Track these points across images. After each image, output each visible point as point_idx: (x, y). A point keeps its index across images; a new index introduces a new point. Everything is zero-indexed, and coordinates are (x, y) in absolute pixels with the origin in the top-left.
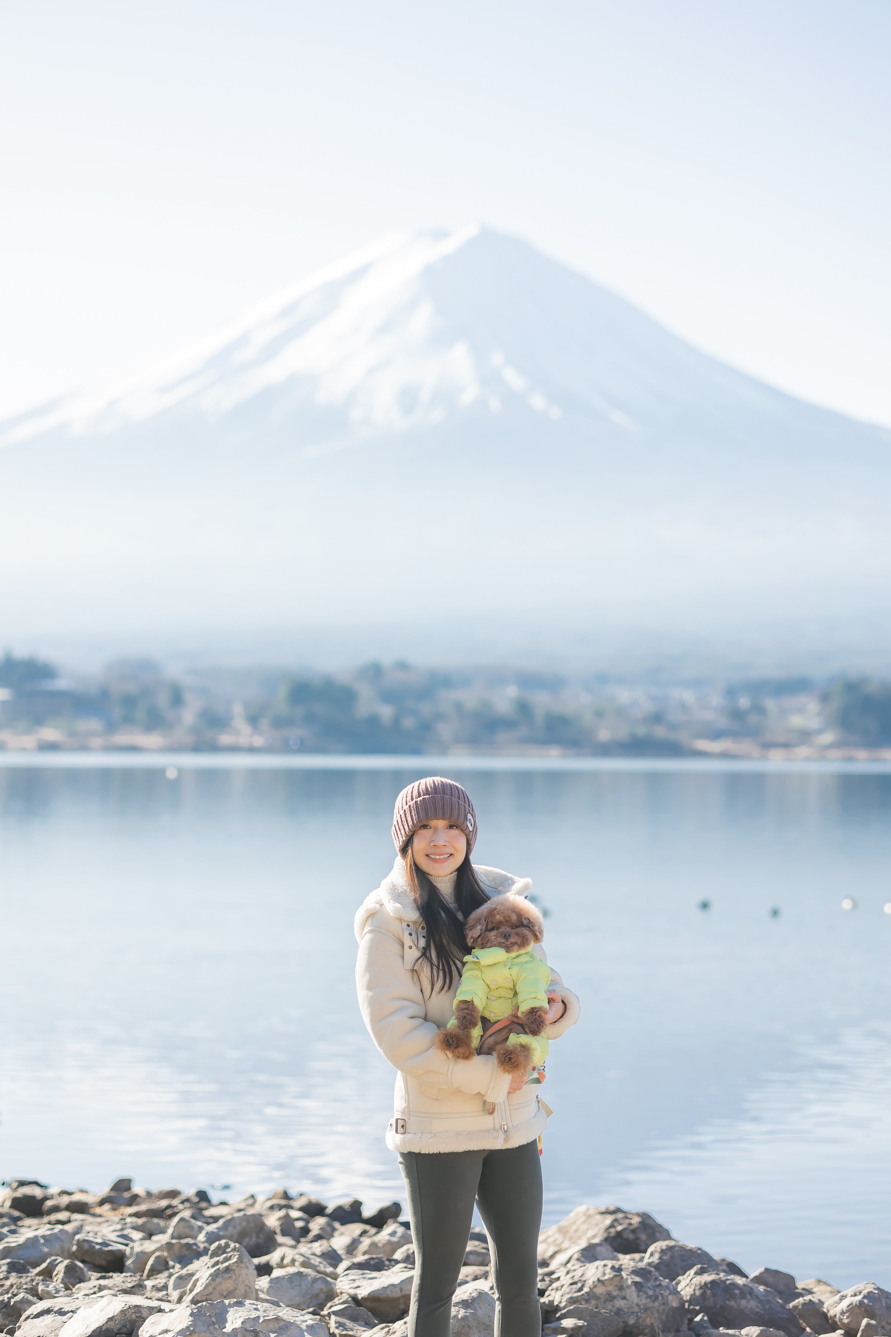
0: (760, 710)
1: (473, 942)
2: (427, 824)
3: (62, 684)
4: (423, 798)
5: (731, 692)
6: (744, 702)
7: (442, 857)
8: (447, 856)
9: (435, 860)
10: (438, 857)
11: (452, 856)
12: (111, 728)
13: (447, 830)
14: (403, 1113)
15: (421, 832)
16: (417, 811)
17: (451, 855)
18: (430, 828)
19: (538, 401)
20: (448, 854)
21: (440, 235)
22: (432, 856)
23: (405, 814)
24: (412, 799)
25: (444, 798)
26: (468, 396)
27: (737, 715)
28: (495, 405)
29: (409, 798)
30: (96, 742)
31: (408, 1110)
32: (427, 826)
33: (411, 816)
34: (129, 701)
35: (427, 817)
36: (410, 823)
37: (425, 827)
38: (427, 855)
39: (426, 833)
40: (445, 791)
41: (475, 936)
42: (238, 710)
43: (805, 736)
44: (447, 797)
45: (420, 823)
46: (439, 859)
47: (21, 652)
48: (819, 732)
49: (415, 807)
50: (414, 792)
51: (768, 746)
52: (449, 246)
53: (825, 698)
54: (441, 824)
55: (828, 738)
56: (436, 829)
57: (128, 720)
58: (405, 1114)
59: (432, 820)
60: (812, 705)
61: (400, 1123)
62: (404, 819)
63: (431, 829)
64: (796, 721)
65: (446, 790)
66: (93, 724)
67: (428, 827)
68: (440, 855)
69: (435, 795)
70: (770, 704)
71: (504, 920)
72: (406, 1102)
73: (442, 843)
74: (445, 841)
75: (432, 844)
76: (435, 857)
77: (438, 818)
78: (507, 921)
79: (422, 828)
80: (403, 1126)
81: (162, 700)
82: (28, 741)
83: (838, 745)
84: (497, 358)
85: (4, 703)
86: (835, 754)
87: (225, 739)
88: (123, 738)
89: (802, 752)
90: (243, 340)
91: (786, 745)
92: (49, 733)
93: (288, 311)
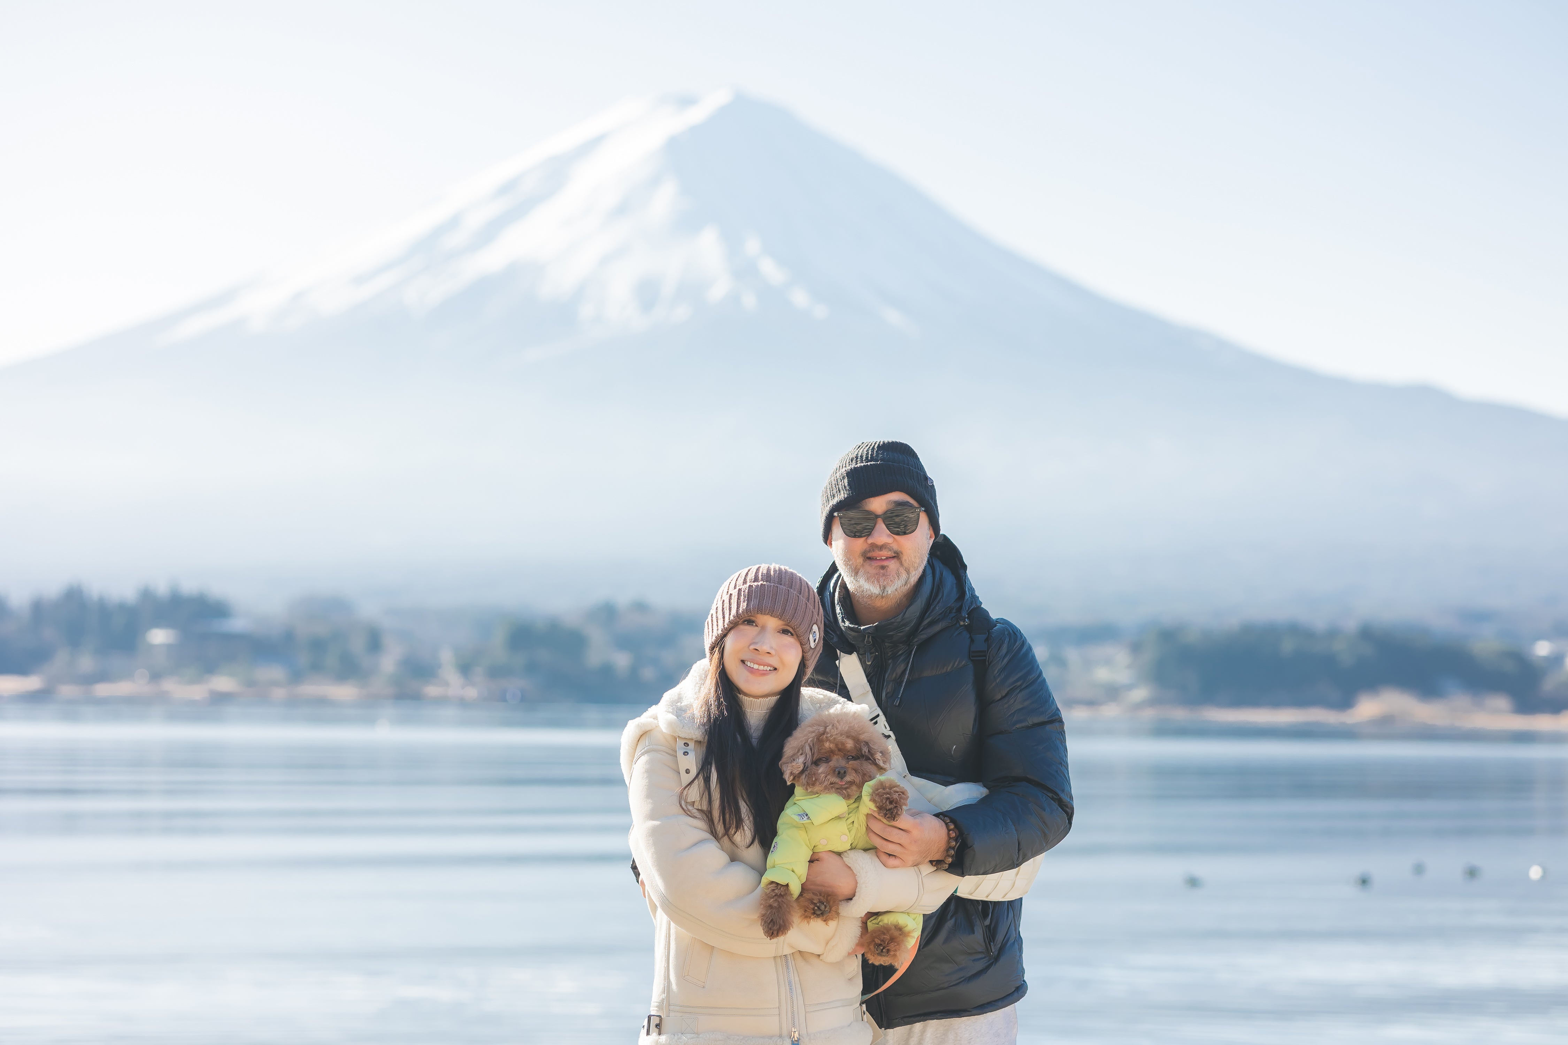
0: (1061, 662)
1: (794, 779)
2: (752, 618)
3: (238, 624)
4: (762, 584)
7: (761, 668)
8: (769, 668)
9: (751, 670)
10: (756, 667)
11: (776, 671)
12: (296, 677)
13: (778, 634)
14: (660, 1007)
15: (742, 627)
16: (748, 598)
17: (775, 669)
18: (757, 626)
19: (800, 298)
20: (771, 666)
21: (686, 101)
22: (749, 664)
23: (730, 599)
24: (745, 582)
25: (790, 592)
26: (719, 291)
28: (749, 301)
29: (741, 580)
30: (279, 693)
31: (667, 1003)
32: (753, 622)
33: (738, 602)
34: (318, 645)
35: (760, 610)
36: (734, 612)
37: (750, 622)
38: (743, 662)
39: (749, 631)
40: (792, 585)
41: (796, 772)
42: (446, 657)
43: (1113, 692)
44: (793, 592)
45: (747, 613)
46: (758, 669)
47: (189, 586)
48: (1130, 687)
49: (747, 591)
50: (749, 575)
51: (1069, 704)
52: (696, 115)
53: (1136, 648)
54: (772, 623)
55: (1140, 694)
56: (763, 628)
57: (317, 668)
58: (662, 1009)
59: (764, 614)
60: (1121, 656)
61: (655, 1020)
62: (727, 605)
63: (756, 628)
64: (1102, 674)
65: (794, 584)
66: (274, 672)
67: (754, 624)
68: (759, 665)
69: (778, 585)
70: (1072, 655)
71: (836, 749)
72: (665, 992)
73: (766, 648)
74: (772, 648)
75: (752, 647)
76: (752, 665)
77: (774, 614)
78: (839, 750)
79: (746, 623)
80: (657, 1026)
81: (357, 645)
82: (197, 692)
83: (1153, 702)
84: (752, 246)
85: (169, 647)
86: (1149, 714)
87: (432, 690)
88: (311, 689)
89: (1111, 711)
90: (454, 222)
91: (1091, 703)
92: (223, 683)
93: (506, 188)
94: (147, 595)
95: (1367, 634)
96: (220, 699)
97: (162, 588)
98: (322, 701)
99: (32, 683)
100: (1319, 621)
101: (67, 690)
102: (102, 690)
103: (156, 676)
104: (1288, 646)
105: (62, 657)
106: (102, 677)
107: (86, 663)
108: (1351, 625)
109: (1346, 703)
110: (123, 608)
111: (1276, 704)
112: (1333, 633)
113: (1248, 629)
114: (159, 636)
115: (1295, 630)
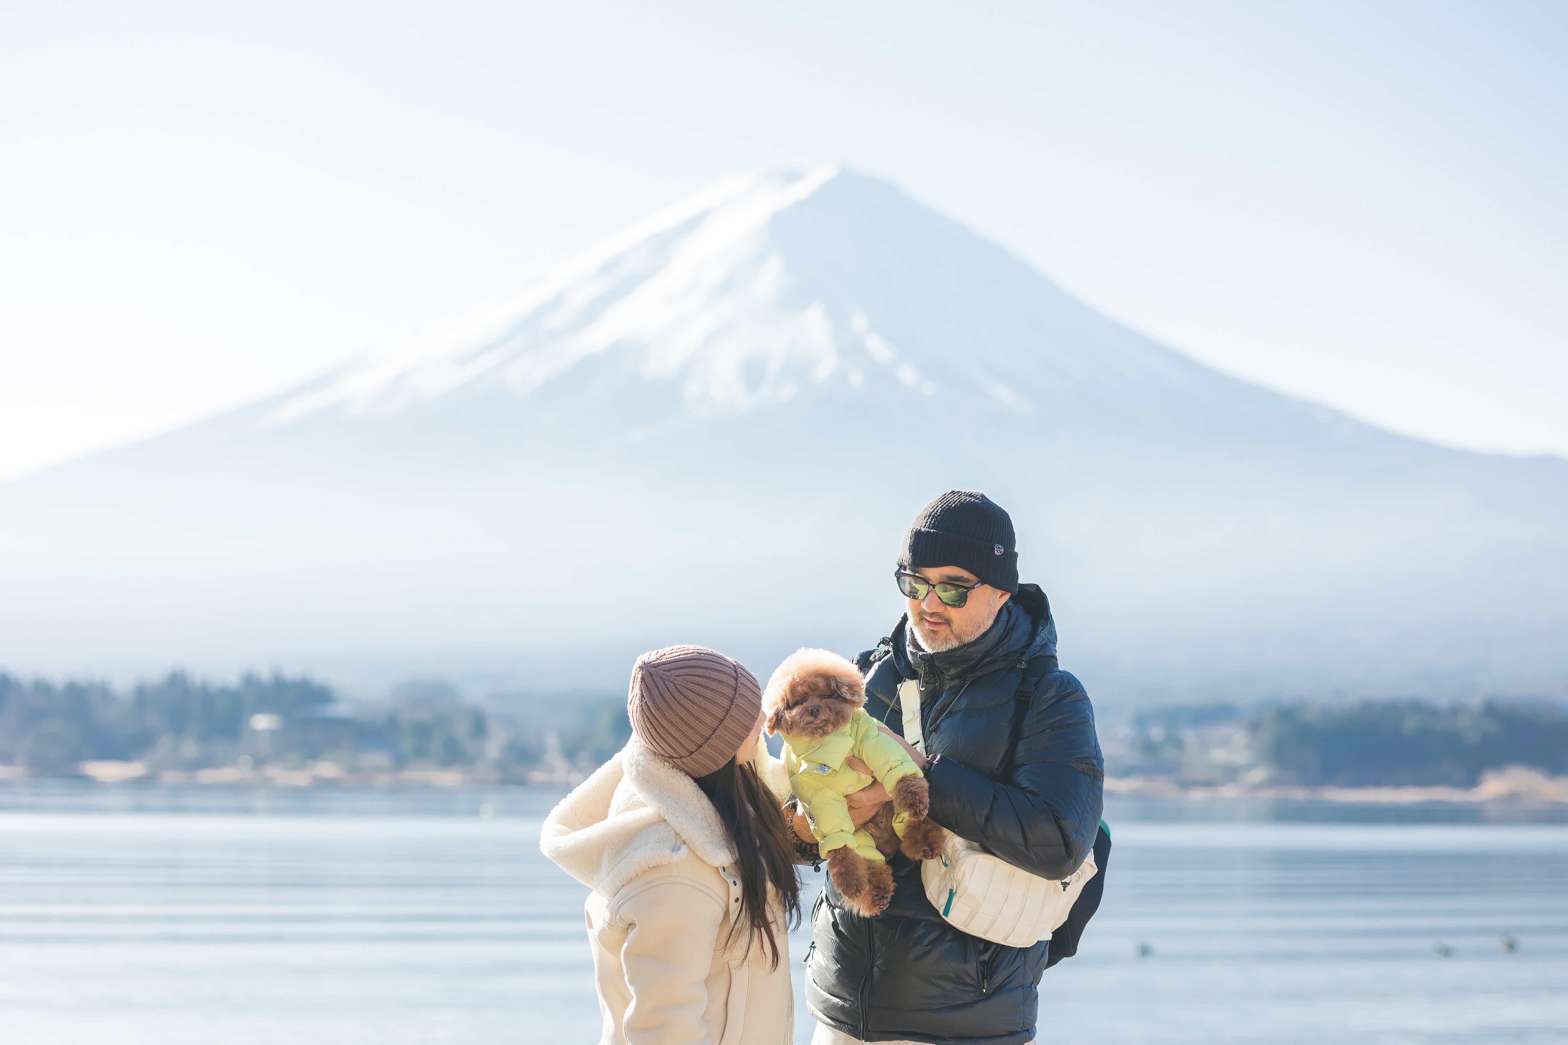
0: (1177, 743)
3: (341, 710)
5: (1141, 721)
6: (1156, 733)
12: (400, 762)
19: (908, 375)
21: (792, 177)
26: (825, 370)
27: (1149, 748)
28: (856, 379)
30: (384, 780)
34: (422, 731)
42: (552, 741)
43: (1231, 773)
47: (292, 671)
48: (1248, 768)
51: (1186, 785)
52: (801, 190)
53: (1254, 727)
55: (1258, 774)
57: (420, 753)
60: (1239, 736)
64: (1220, 755)
66: (377, 758)
70: (1189, 736)
71: (809, 690)
78: (813, 690)
81: (461, 731)
82: (300, 778)
83: (1271, 783)
84: (859, 323)
85: (272, 732)
86: (1268, 795)
87: (537, 776)
88: (414, 774)
89: (1228, 792)
90: (556, 302)
91: (1208, 784)
92: (327, 769)
93: (610, 266)
94: (250, 681)
95: (1491, 710)
96: (324, 785)
97: (265, 674)
98: (427, 787)
99: (135, 769)
100: (1442, 698)
101: (171, 777)
102: (206, 776)
103: (259, 762)
104: (1410, 724)
105: (164, 745)
106: (205, 763)
107: (190, 749)
108: (1475, 701)
109: (1471, 781)
110: (226, 693)
111: (1399, 783)
112: (1456, 711)
113: (1367, 707)
114: (262, 722)
115: (1417, 707)
